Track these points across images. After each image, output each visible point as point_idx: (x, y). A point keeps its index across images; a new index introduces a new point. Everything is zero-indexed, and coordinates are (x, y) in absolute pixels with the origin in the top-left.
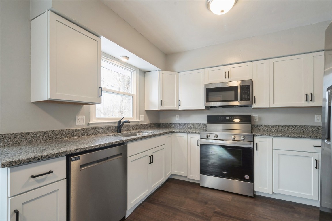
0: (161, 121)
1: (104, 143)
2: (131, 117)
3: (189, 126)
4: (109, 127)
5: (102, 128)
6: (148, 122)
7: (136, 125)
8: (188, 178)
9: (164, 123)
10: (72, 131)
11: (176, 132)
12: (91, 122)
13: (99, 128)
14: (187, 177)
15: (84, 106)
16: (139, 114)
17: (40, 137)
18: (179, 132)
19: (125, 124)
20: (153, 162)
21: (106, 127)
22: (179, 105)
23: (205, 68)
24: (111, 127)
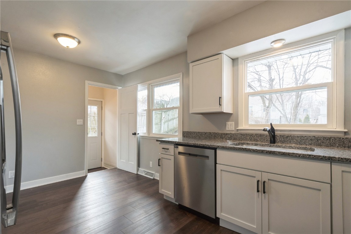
1: (191, 142)
12: (239, 128)
21: (256, 134)
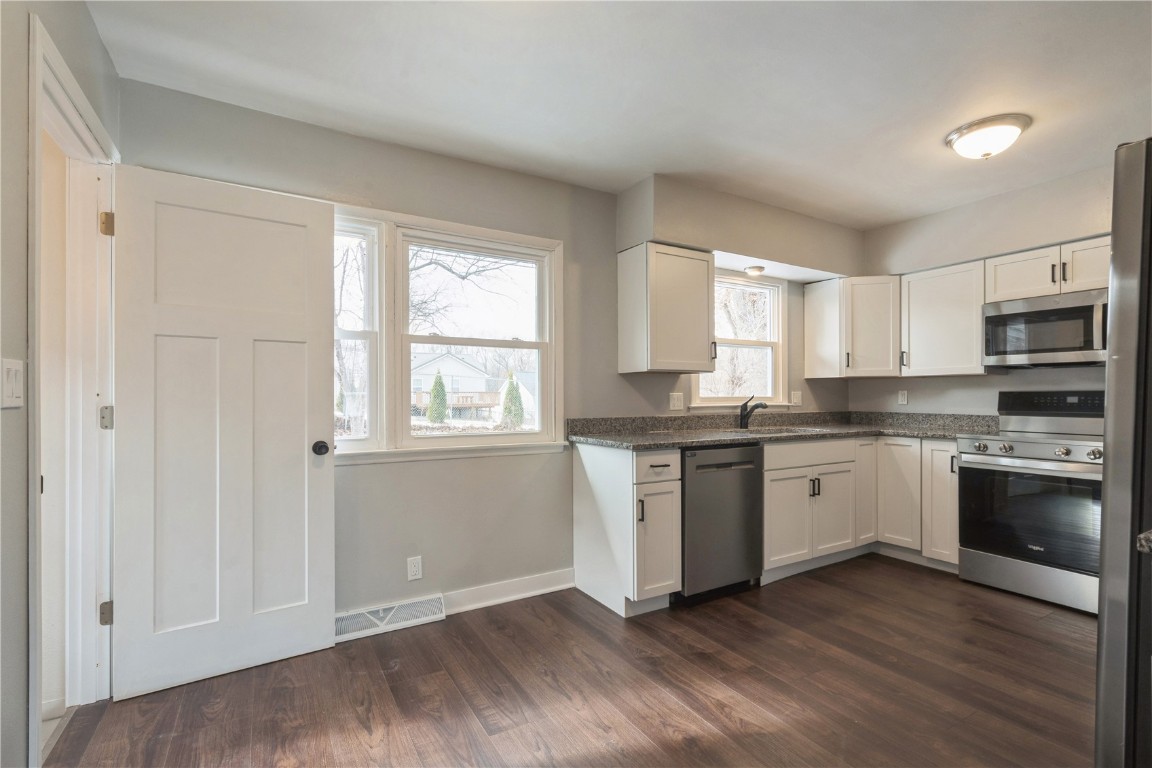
0: (853, 407)
2: (769, 394)
3: (941, 422)
4: (724, 417)
5: (712, 417)
6: (812, 408)
7: (781, 415)
8: (924, 554)
9: (861, 413)
10: (666, 419)
11: (888, 435)
12: (692, 406)
13: (705, 416)
14: (919, 553)
15: (683, 376)
16: (790, 389)
17: (629, 426)
18: (898, 435)
19: (756, 410)
20: (819, 494)
22: (902, 363)
23: (985, 259)
24: (727, 416)
